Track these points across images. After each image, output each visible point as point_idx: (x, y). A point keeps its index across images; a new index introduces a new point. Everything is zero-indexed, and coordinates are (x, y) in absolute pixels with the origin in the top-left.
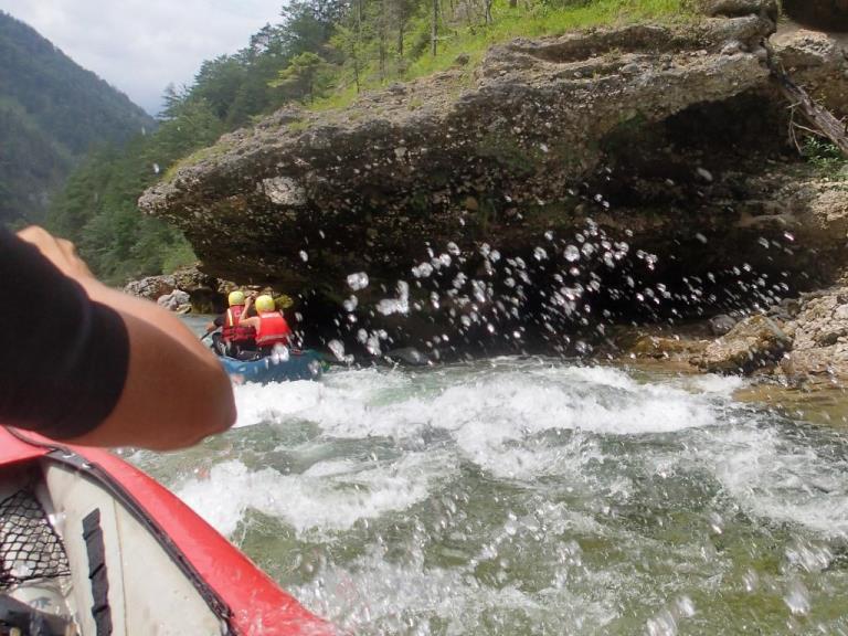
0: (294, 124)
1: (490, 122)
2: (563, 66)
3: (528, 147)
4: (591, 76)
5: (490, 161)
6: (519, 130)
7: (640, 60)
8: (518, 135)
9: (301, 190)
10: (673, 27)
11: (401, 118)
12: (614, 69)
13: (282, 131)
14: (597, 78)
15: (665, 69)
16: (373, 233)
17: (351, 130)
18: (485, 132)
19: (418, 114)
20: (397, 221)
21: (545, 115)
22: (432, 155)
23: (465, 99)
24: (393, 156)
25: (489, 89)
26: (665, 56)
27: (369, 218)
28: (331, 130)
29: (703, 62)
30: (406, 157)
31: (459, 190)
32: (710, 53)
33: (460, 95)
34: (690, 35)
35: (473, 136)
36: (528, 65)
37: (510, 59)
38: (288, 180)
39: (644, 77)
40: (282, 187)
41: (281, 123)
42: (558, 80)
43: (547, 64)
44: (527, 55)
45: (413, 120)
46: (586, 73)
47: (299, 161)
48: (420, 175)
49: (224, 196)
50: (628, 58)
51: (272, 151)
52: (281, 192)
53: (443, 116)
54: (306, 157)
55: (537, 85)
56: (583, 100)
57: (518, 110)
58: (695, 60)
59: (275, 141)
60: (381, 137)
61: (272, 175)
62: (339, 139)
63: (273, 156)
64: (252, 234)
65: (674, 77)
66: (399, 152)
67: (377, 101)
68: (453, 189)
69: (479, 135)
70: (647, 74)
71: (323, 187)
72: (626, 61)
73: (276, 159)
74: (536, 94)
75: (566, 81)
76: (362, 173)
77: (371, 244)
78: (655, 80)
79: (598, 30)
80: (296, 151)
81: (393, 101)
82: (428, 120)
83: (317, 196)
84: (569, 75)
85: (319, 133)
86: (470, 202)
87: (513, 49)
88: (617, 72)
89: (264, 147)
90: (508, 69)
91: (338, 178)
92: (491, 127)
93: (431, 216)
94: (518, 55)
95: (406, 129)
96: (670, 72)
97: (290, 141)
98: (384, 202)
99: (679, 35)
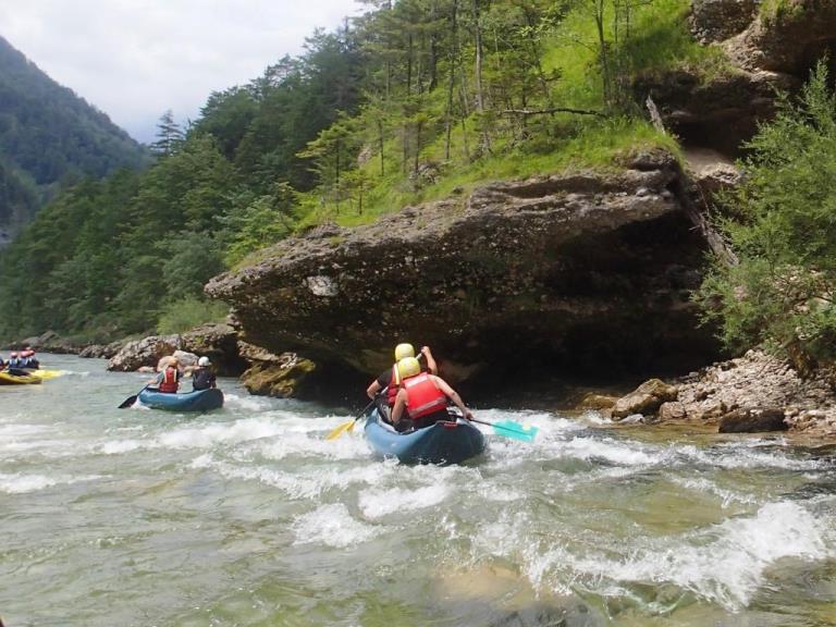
0: (333, 238)
1: (474, 239)
2: (526, 201)
3: (502, 256)
4: (546, 209)
5: (475, 264)
6: (494, 245)
7: (579, 199)
8: (494, 248)
9: (335, 285)
10: (603, 176)
11: (410, 235)
12: (562, 204)
13: (324, 243)
14: (550, 210)
15: (598, 205)
16: (387, 316)
17: (374, 244)
18: (471, 246)
19: (422, 233)
20: (405, 307)
21: (514, 235)
22: (432, 261)
23: (457, 224)
24: (404, 262)
25: (474, 218)
26: (598, 196)
27: (384, 305)
28: (359, 245)
29: (624, 201)
30: (413, 262)
31: (453, 284)
32: (629, 195)
33: (453, 221)
34: (615, 182)
35: (462, 249)
36: (501, 200)
37: (490, 197)
38: (325, 278)
39: (582, 210)
40: (322, 283)
41: (323, 237)
42: (523, 211)
43: (516, 200)
44: (501, 193)
45: (419, 237)
46: (542, 206)
47: (336, 265)
48: (424, 274)
49: (277, 287)
50: (572, 197)
51: (316, 258)
52: (320, 287)
53: (441, 235)
54: (340, 263)
55: (508, 215)
56: (540, 225)
57: (494, 231)
58: (618, 199)
59: (319, 251)
60: (396, 249)
61: (315, 275)
62: (366, 250)
63: (317, 261)
64: (294, 314)
65: (604, 211)
66: (408, 259)
67: (394, 221)
68: (448, 283)
69: (466, 248)
70: (585, 208)
71: (351, 282)
72: (569, 199)
73: (318, 264)
74: (508, 220)
75: (527, 212)
76: (380, 273)
77: (385, 323)
78: (590, 212)
79: (552, 177)
80: (333, 258)
81: (406, 222)
82: (430, 237)
83: (347, 288)
84: (530, 207)
85: (352, 247)
86: (460, 293)
87: (492, 189)
88: (564, 206)
89: (311, 255)
90: (487, 204)
91: (363, 277)
92: (476, 243)
93: (431, 303)
94: (495, 193)
95: (414, 244)
96: (600, 207)
97: (329, 251)
98: (396, 293)
99: (607, 181)
